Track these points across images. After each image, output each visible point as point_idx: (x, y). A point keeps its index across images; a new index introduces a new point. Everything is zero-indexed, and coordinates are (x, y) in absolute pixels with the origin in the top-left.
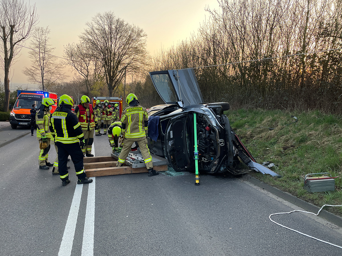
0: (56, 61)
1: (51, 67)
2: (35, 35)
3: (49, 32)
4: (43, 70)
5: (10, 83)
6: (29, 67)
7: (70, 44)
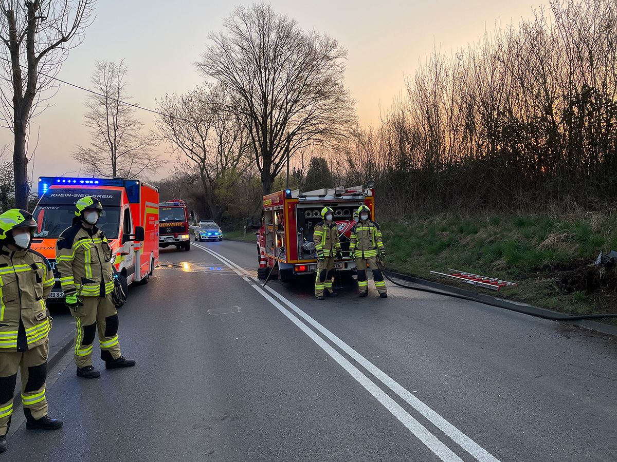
0: (141, 132)
1: (131, 144)
2: (97, 79)
3: (125, 71)
4: (115, 149)
5: (29, 167)
6: (87, 146)
7: (169, 96)
